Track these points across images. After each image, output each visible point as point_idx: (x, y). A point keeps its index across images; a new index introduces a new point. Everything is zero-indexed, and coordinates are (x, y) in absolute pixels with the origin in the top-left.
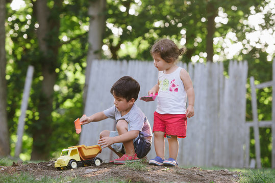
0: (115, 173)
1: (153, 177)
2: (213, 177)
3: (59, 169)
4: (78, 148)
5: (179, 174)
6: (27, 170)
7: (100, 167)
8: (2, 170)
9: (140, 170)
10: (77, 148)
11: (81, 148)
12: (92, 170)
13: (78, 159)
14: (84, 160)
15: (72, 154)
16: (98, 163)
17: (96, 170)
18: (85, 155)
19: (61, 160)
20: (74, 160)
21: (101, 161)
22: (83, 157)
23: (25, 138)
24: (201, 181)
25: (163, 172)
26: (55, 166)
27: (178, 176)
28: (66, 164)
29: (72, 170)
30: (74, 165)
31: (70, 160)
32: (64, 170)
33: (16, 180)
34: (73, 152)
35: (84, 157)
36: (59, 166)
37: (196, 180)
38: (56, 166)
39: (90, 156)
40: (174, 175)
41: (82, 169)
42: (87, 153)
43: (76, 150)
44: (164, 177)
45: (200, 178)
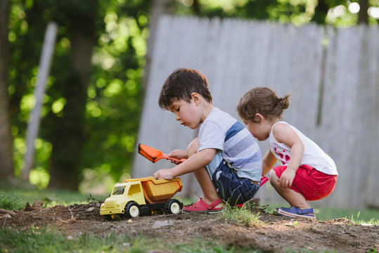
0: (204, 230)
1: (271, 238)
2: (374, 238)
3: (108, 218)
4: (142, 182)
5: (315, 232)
6: (51, 220)
7: (179, 217)
8: (8, 219)
9: (247, 226)
10: (139, 182)
11: (146, 182)
12: (165, 223)
13: (142, 201)
14: (151, 203)
15: (130, 193)
16: (175, 209)
17: (171, 222)
18: (154, 194)
19: (112, 203)
20: (134, 204)
21: (181, 205)
22: (149, 197)
23: (39, 144)
24: (353, 246)
25: (287, 229)
26: (102, 213)
27: (313, 237)
28: (121, 210)
29: (130, 221)
30: (134, 212)
31: (128, 203)
32: (116, 219)
33: (34, 240)
34: (134, 189)
35: (152, 197)
36: (108, 213)
37: (344, 243)
38: (103, 211)
39: (162, 196)
40: (307, 235)
41: (147, 220)
42: (157, 191)
43: (138, 185)
44: (290, 238)
45: (351, 240)
